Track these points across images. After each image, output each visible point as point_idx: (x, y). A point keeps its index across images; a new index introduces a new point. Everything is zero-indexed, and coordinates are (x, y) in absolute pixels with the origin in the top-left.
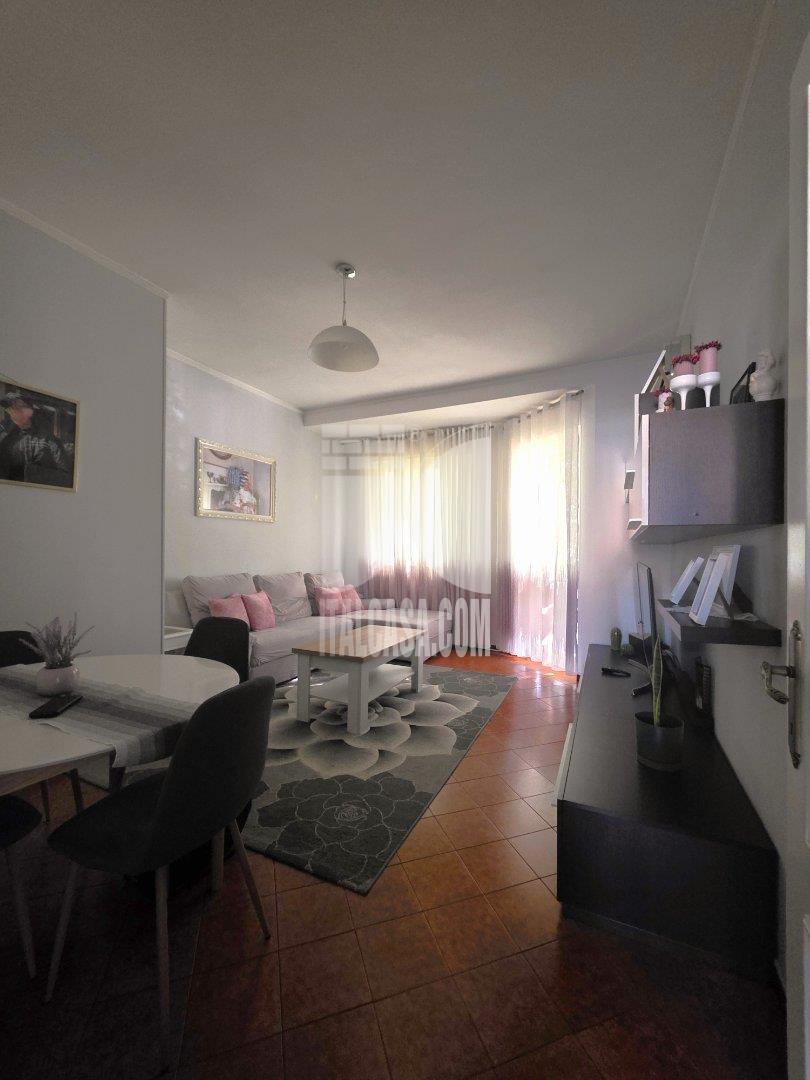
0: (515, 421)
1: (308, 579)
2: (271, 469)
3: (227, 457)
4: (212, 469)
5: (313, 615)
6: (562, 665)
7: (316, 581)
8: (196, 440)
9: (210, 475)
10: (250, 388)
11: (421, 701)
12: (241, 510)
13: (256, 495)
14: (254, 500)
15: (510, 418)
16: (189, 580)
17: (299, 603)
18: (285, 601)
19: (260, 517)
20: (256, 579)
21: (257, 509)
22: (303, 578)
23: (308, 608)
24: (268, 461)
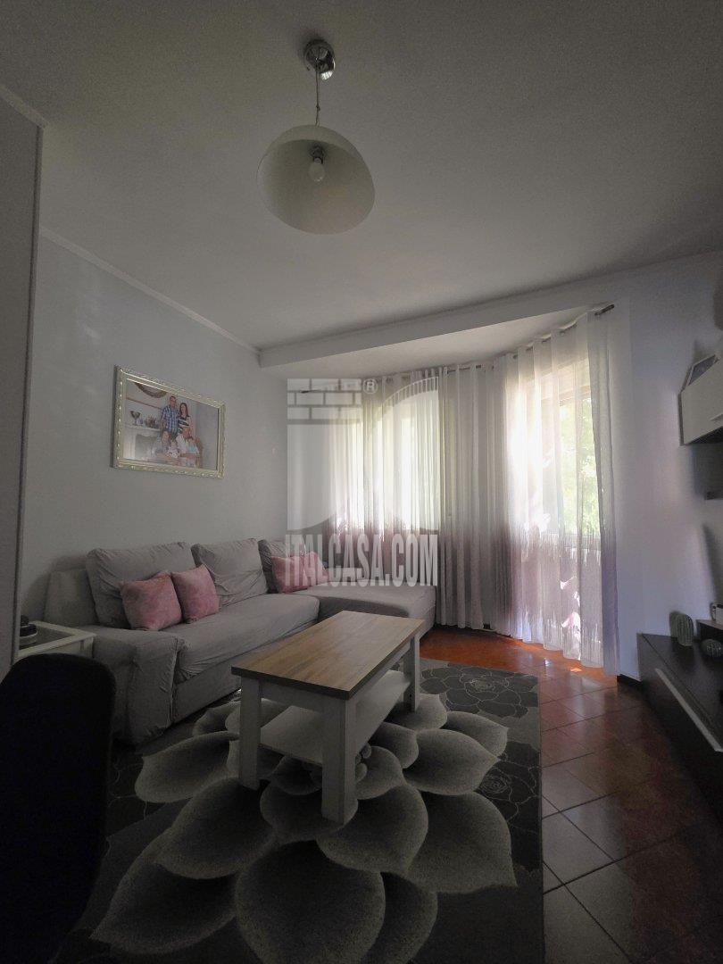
0: (509, 357)
1: (263, 548)
2: (218, 414)
3: (161, 394)
4: (137, 408)
5: (269, 592)
6: (597, 659)
7: (272, 549)
8: (116, 370)
9: (135, 415)
10: (195, 316)
11: (424, 731)
12: (178, 462)
13: (199, 445)
14: (195, 450)
15: (502, 354)
16: (96, 555)
17: (252, 578)
18: (234, 576)
19: (204, 472)
20: (195, 551)
21: (200, 461)
22: (257, 545)
23: (262, 584)
24: (216, 404)
